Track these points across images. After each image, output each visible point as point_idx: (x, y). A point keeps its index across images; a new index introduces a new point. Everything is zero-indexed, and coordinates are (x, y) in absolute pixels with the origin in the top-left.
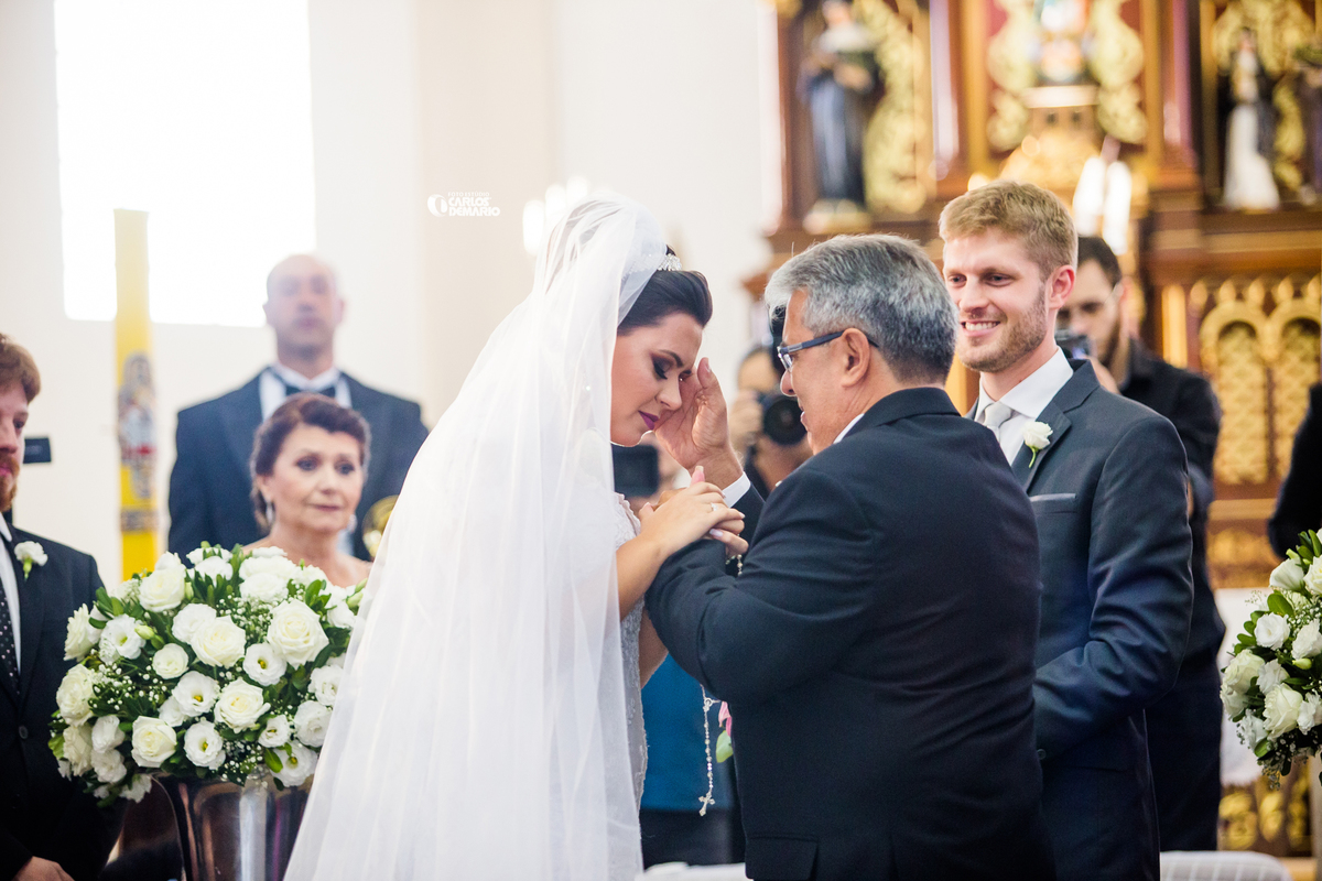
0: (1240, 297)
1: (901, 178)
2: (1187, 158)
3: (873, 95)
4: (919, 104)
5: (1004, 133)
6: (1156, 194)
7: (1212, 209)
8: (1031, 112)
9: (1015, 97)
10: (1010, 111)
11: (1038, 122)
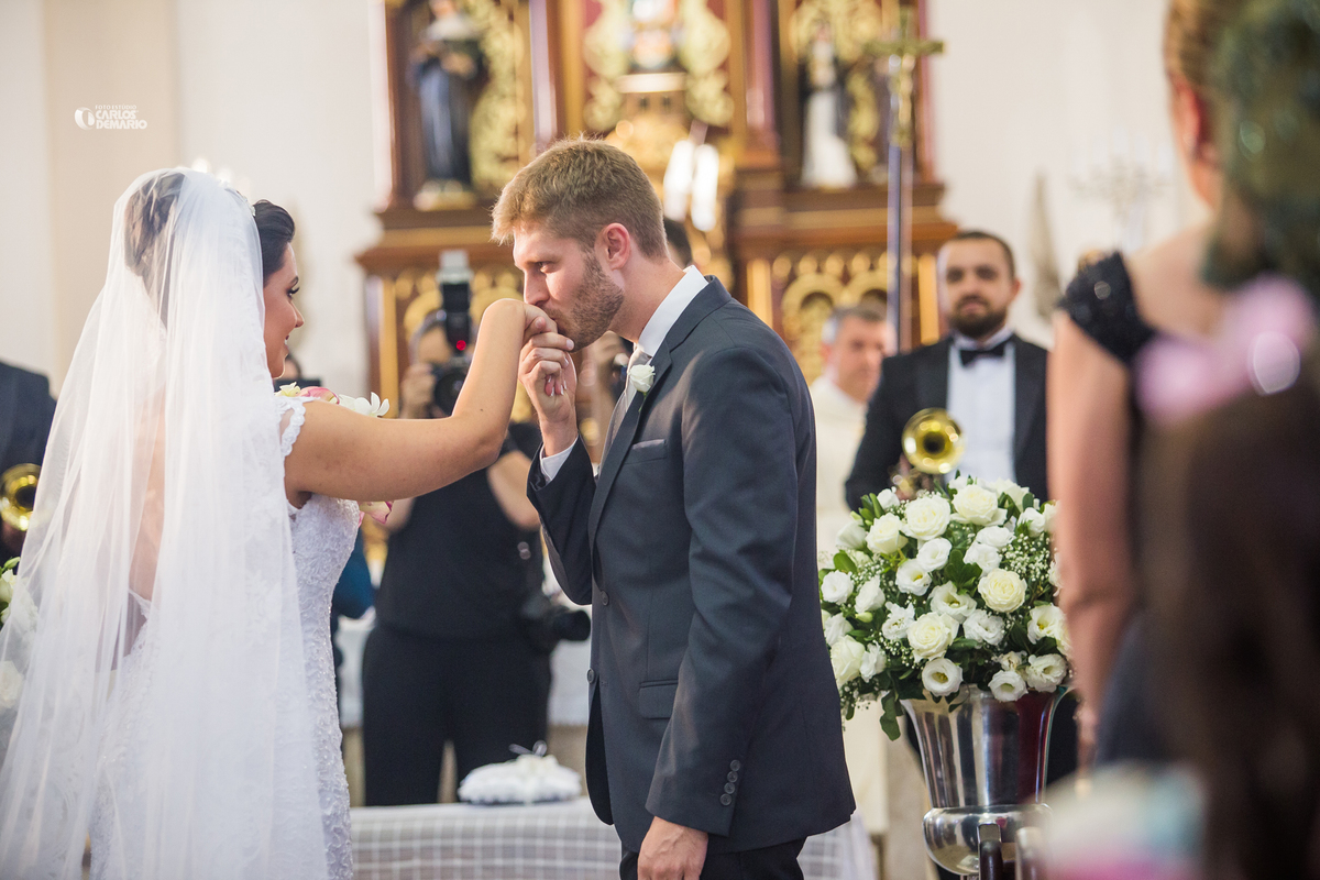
0: (819, 271)
1: (505, 159)
2: (769, 139)
3: (478, 80)
4: (520, 90)
5: (601, 115)
6: (741, 173)
7: (793, 187)
8: (625, 98)
9: (611, 83)
10: (606, 97)
11: (630, 106)
